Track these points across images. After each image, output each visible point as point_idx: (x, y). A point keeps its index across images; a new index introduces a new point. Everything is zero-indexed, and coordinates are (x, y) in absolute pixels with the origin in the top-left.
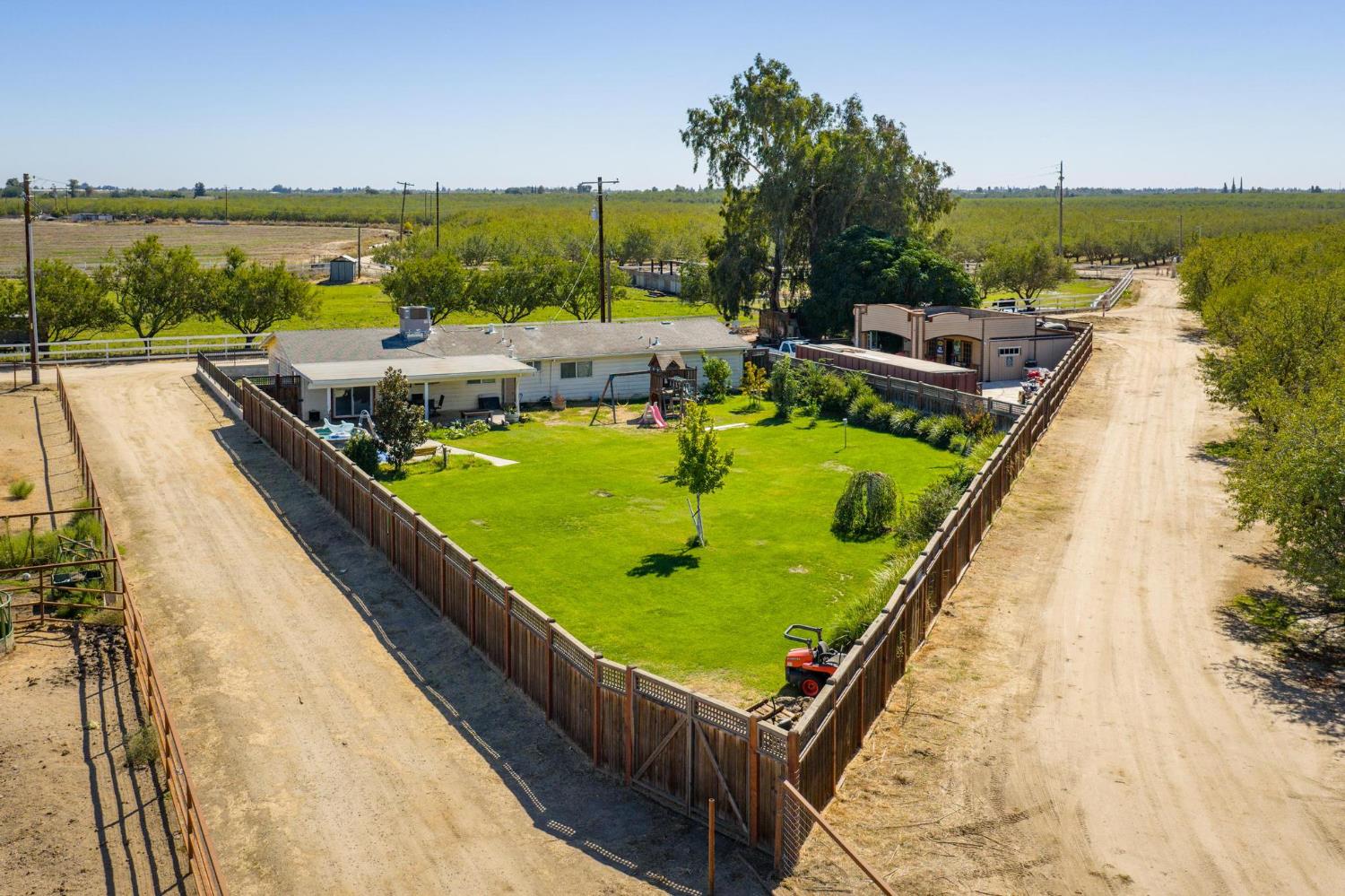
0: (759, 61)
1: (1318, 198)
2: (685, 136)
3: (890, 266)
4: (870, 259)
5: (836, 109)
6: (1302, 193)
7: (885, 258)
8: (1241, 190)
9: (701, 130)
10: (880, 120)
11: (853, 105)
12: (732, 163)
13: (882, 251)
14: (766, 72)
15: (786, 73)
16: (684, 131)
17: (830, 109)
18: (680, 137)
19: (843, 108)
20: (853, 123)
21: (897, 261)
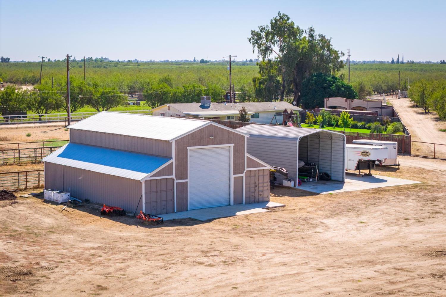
0: (279, 14)
2: (250, 40)
3: (332, 86)
4: (326, 83)
5: (304, 31)
7: (330, 83)
9: (256, 38)
10: (321, 36)
11: (312, 30)
12: (267, 50)
13: (329, 81)
14: (281, 18)
15: (288, 18)
16: (249, 38)
18: (248, 40)
19: (308, 31)
20: (311, 36)
21: (335, 84)
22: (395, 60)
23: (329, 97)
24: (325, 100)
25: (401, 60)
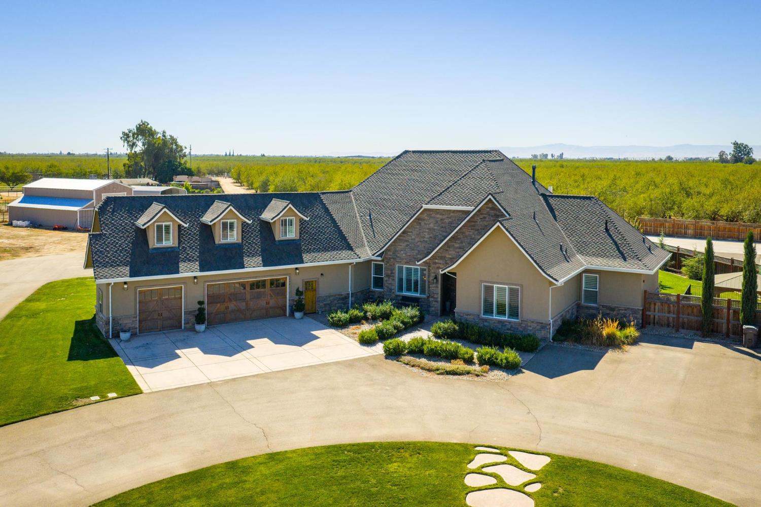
0: (142, 121)
1: (264, 158)
2: (121, 138)
4: (174, 167)
6: (258, 157)
7: (177, 166)
8: (233, 155)
9: (126, 137)
10: (171, 136)
11: (164, 132)
12: (133, 145)
14: (143, 124)
15: (148, 124)
17: (158, 133)
19: (162, 133)
20: (164, 136)
21: (180, 167)
22: (228, 154)
23: (176, 175)
24: (174, 178)
25: (232, 154)
